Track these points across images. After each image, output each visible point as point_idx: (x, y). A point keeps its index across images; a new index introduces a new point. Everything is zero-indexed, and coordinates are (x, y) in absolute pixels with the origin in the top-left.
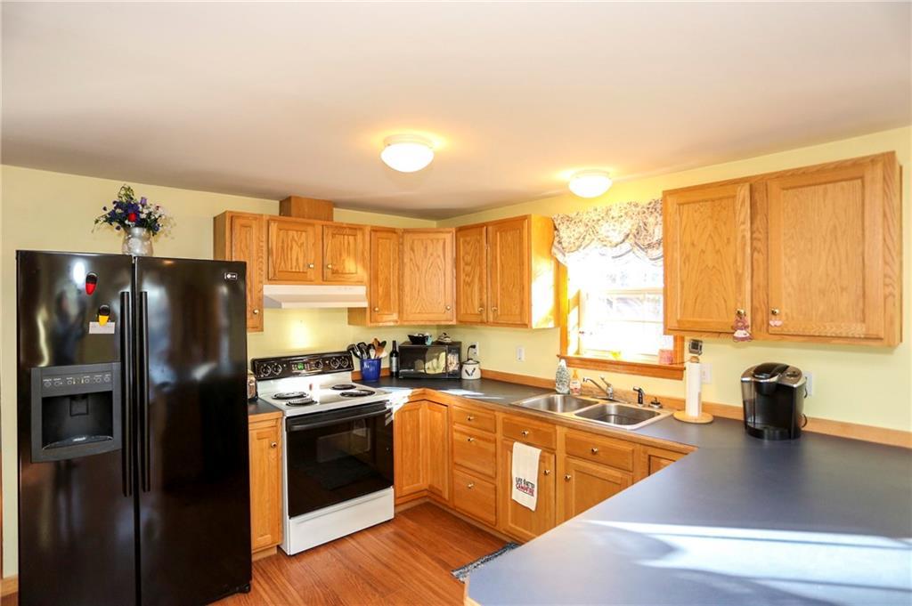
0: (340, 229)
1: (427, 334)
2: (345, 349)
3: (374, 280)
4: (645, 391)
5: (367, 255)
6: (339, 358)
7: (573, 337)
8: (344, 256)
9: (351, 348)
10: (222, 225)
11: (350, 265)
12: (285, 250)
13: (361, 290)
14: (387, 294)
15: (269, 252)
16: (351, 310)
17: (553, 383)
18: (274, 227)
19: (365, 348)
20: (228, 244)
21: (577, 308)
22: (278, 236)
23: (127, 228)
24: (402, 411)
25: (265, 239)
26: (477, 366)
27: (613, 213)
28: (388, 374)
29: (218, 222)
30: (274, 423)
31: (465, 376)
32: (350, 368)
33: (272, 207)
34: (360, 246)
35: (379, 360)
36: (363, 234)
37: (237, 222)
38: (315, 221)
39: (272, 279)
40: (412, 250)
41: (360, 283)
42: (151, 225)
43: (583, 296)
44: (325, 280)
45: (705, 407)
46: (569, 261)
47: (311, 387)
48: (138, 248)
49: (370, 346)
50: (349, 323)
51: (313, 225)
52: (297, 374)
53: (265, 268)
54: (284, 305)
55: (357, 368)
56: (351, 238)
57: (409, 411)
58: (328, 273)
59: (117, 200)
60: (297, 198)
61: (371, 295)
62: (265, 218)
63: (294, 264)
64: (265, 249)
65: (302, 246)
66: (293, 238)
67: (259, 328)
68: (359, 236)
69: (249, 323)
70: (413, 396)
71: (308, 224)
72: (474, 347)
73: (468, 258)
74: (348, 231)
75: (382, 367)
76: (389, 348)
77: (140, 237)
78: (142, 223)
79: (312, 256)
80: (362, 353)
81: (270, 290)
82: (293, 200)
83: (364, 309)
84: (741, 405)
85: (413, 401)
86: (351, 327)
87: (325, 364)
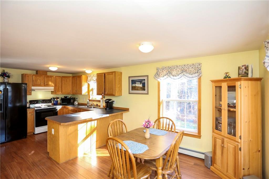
0: (48, 77)
1: (68, 96)
2: (50, 99)
3: (55, 86)
4: (98, 105)
5: (54, 81)
6: (49, 100)
7: (91, 96)
8: (49, 81)
9: (51, 99)
10: (23, 76)
11: (50, 83)
12: (36, 81)
13: (53, 88)
14: (59, 88)
15: (33, 81)
16: (52, 91)
17: (86, 104)
18: (34, 76)
19: (54, 98)
20: (24, 80)
21: (92, 91)
22: (35, 78)
23: (4, 77)
24: (60, 110)
25: (32, 78)
26: (77, 102)
27: (95, 76)
28: (60, 104)
29: (22, 75)
30: (33, 111)
31: (75, 104)
32: (51, 102)
33: (35, 72)
34: (53, 80)
35: (57, 101)
36: (53, 78)
37: (26, 76)
38: (43, 75)
39: (34, 86)
40: (64, 80)
41: (52, 86)
42: (9, 77)
43: (93, 89)
44: (45, 86)
45: (103, 106)
46: (90, 83)
47: (42, 105)
48: (6, 81)
49: (55, 98)
50: (51, 94)
51: (42, 76)
52: (39, 103)
53: (32, 84)
54: (36, 90)
55: (53, 102)
56: (51, 78)
57: (62, 110)
58: (46, 85)
59: (2, 72)
60: (39, 71)
61: (55, 89)
62: (32, 75)
63: (38, 83)
64: (32, 80)
65: (40, 79)
66: (38, 78)
67: (31, 94)
68: (52, 78)
69: (27, 93)
70: (62, 107)
71: (41, 76)
72: (77, 98)
73: (74, 82)
74: (50, 77)
75: (58, 102)
76: (60, 99)
77: (6, 79)
78: (7, 76)
79: (42, 82)
80: (54, 99)
81: (33, 88)
82: (38, 71)
83: (53, 91)
84: (105, 105)
85: (62, 108)
86: (52, 95)
87: (45, 102)
